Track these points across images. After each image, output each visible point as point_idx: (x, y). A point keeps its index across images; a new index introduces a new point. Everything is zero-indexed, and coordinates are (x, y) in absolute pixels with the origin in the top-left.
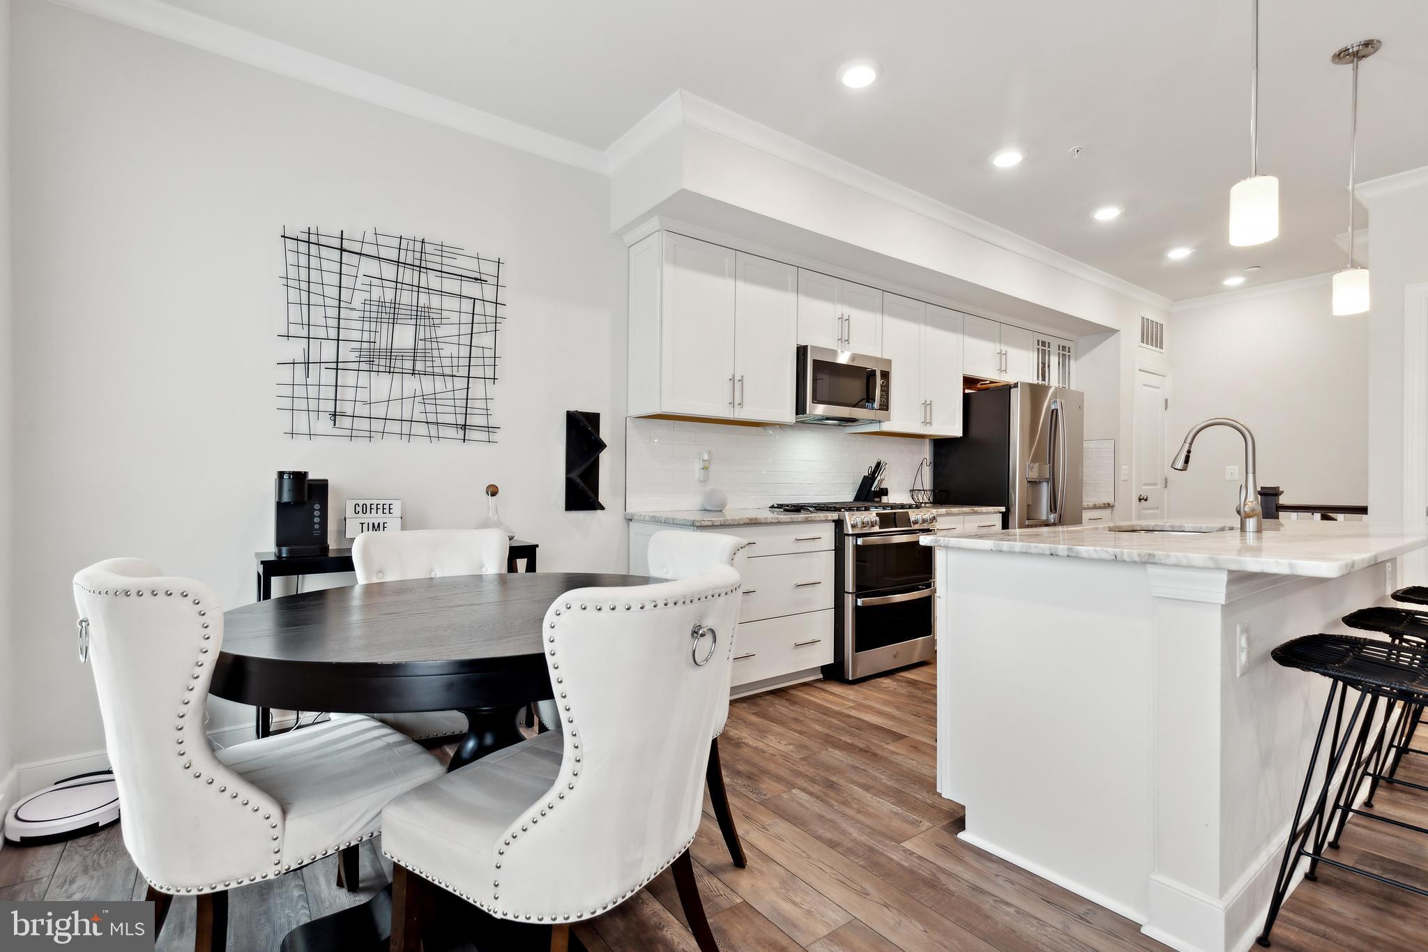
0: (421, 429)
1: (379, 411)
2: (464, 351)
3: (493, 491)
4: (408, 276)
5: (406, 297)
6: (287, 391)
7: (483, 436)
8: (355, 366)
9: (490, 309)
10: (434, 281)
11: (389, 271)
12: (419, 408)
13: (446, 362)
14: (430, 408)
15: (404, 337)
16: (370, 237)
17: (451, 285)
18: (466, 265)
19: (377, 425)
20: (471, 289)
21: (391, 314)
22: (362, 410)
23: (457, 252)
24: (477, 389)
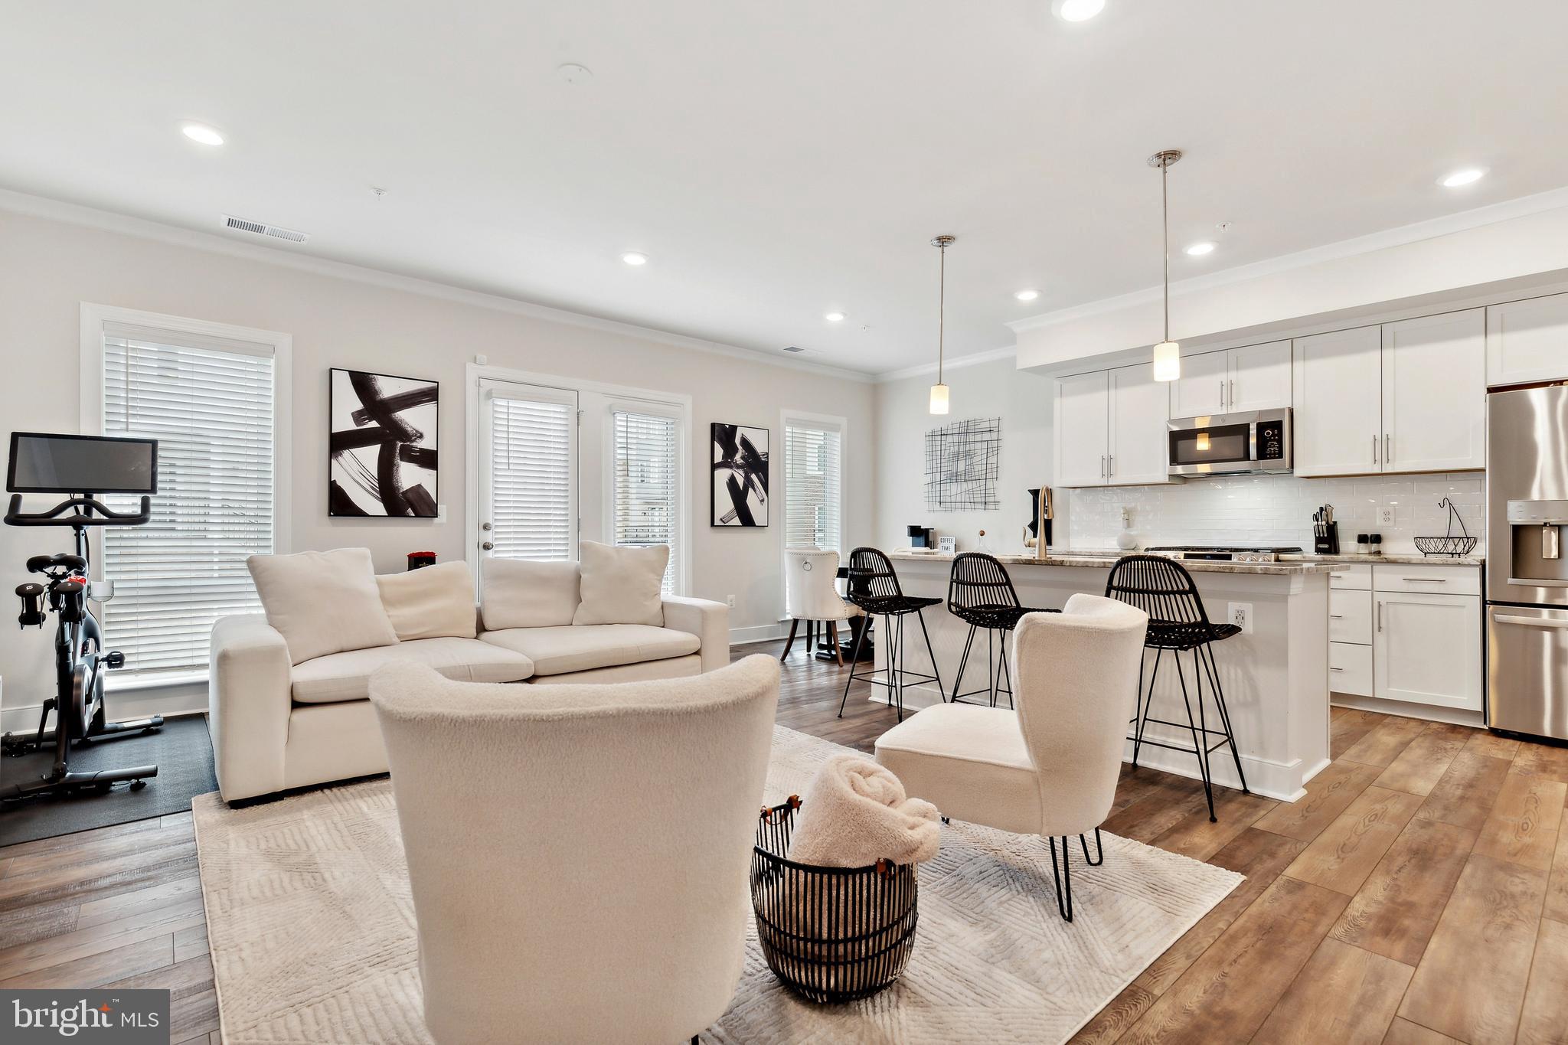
0: (968, 505)
1: (953, 500)
2: (984, 467)
3: (982, 534)
4: (963, 438)
5: (962, 448)
6: (926, 495)
7: (993, 507)
8: (945, 481)
9: (995, 444)
10: (971, 437)
11: (956, 438)
12: (967, 496)
13: (977, 473)
14: (971, 496)
15: (961, 466)
16: (950, 427)
17: (978, 437)
18: (985, 425)
19: (953, 505)
20: (987, 436)
21: (956, 457)
22: (948, 500)
23: (982, 420)
24: (990, 484)
